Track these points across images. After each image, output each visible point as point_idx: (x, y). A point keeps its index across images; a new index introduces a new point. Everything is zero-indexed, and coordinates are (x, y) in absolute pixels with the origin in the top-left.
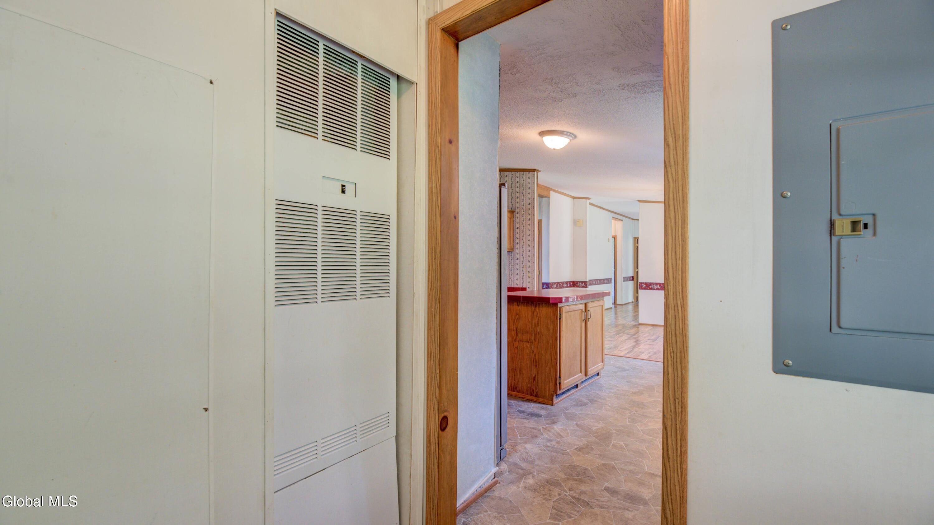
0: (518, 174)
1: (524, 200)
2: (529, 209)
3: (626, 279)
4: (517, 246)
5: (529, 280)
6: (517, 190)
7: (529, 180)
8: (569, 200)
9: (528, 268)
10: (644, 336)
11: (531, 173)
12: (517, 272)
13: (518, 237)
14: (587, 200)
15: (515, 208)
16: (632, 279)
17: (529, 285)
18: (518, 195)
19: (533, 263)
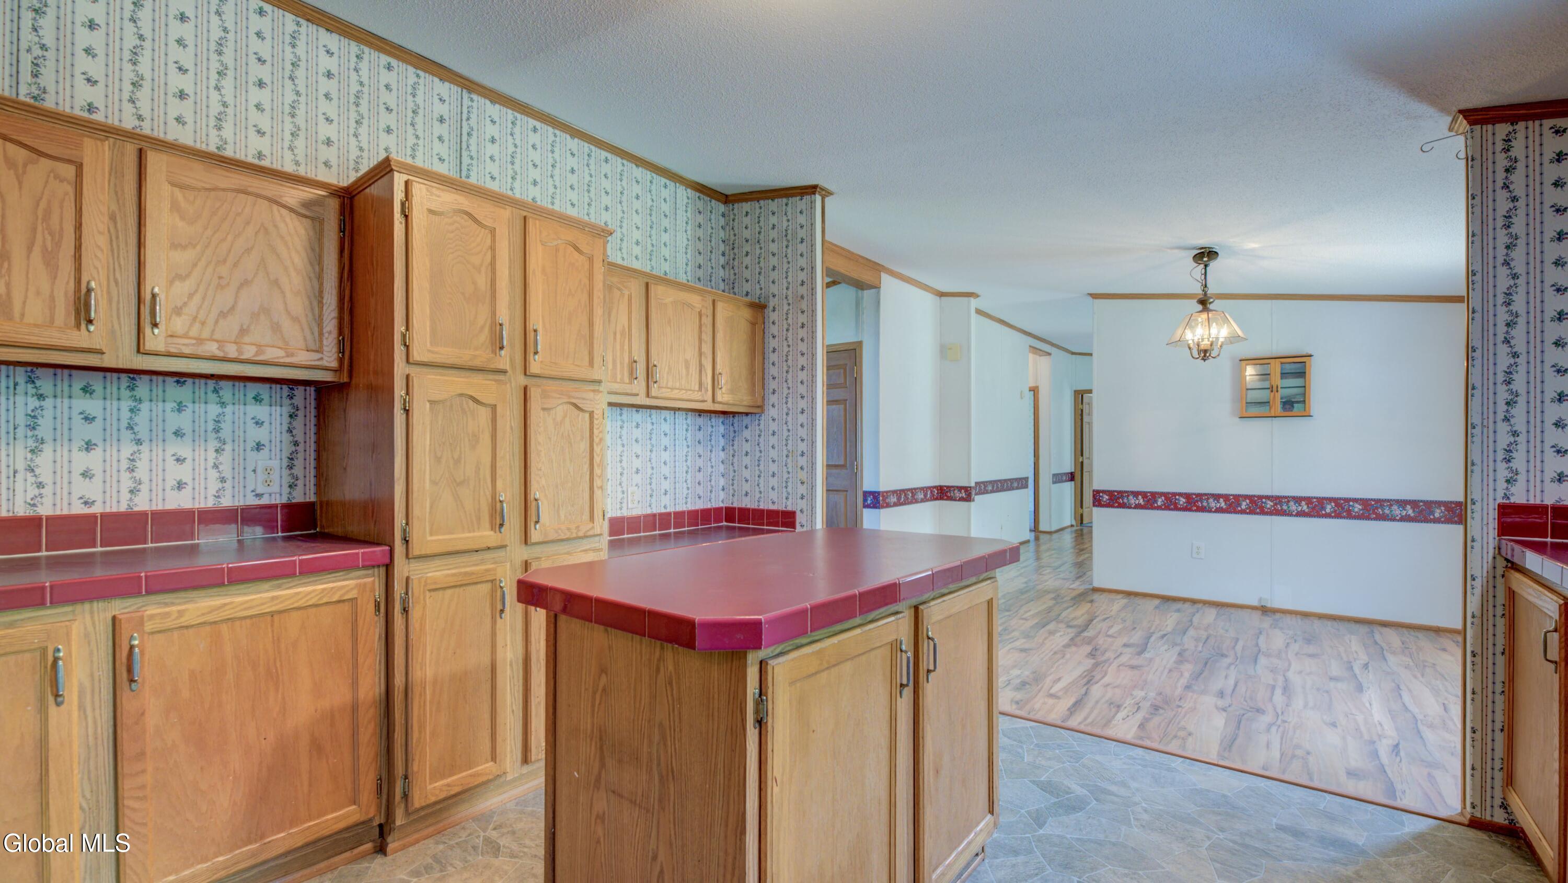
0: (773, 205)
1: (790, 274)
2: (802, 297)
3: (1058, 478)
4: (773, 399)
5: (802, 490)
6: (773, 247)
7: (802, 219)
8: (929, 298)
9: (799, 458)
10: (1111, 632)
11: (807, 198)
12: (773, 468)
13: (776, 375)
14: (972, 299)
15: (767, 298)
16: (1072, 477)
17: (802, 504)
18: (774, 261)
19: (813, 443)
